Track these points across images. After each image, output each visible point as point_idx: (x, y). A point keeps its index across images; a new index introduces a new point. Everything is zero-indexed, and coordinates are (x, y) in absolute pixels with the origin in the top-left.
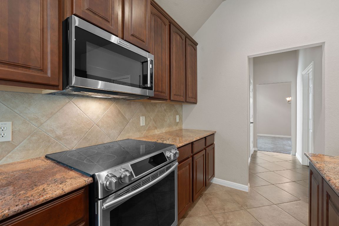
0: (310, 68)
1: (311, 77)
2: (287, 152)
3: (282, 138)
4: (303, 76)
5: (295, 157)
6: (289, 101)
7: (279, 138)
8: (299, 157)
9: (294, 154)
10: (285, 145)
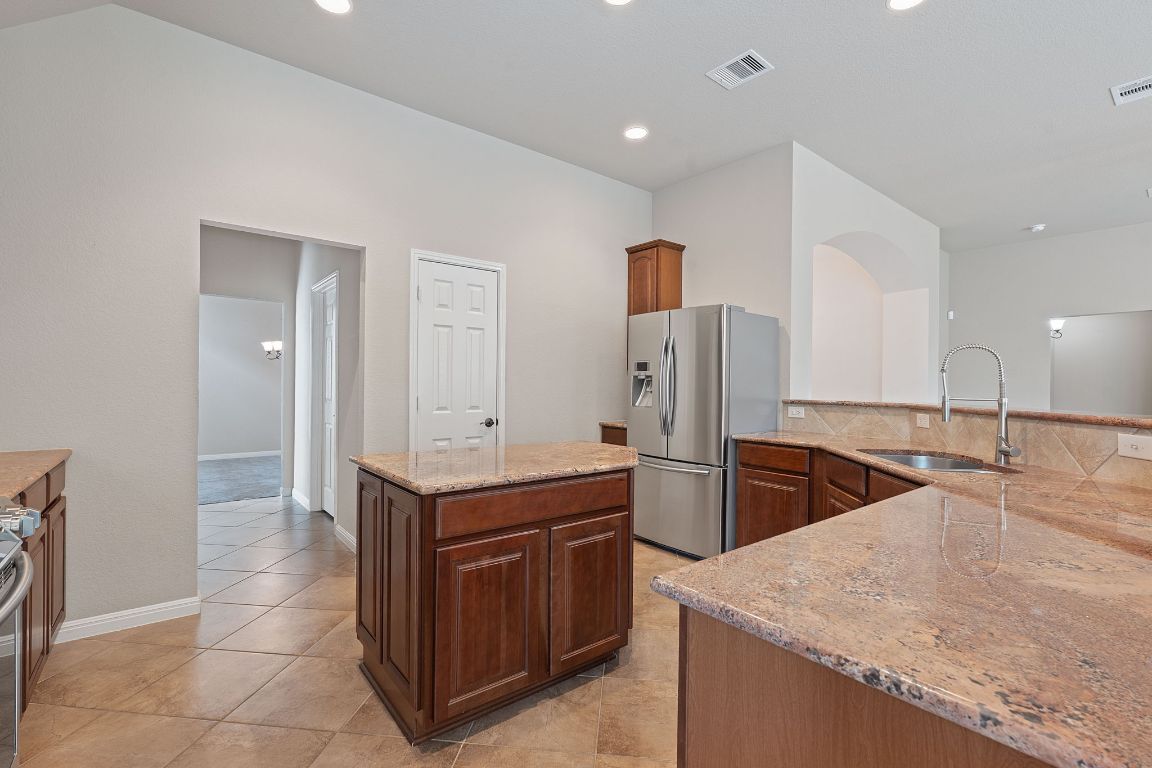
0: (331, 284)
1: (331, 299)
2: (270, 493)
3: (247, 461)
4: (313, 295)
5: (291, 501)
6: (269, 352)
7: (237, 460)
8: (301, 498)
9: (288, 493)
10: (260, 476)
